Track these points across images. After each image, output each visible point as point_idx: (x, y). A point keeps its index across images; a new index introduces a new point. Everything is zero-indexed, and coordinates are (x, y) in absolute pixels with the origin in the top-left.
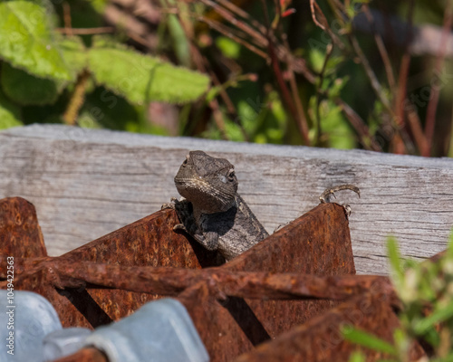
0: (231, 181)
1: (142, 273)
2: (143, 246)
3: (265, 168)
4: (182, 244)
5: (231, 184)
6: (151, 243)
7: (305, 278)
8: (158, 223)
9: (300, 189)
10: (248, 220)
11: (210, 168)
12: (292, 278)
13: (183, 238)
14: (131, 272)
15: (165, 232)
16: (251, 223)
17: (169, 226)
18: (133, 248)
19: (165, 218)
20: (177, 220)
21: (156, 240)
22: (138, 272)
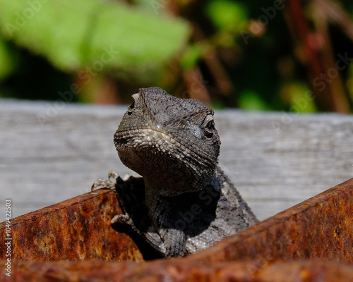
0: (210, 135)
1: (50, 271)
2: (60, 246)
3: (267, 140)
4: (126, 249)
5: (210, 141)
6: (73, 243)
7: (324, 268)
8: (85, 209)
9: (325, 173)
10: (237, 212)
11: (175, 112)
12: (303, 268)
13: (127, 240)
14: (33, 270)
15: (98, 227)
16: (241, 216)
17: (104, 218)
18: (42, 247)
19: (97, 203)
20: (118, 210)
21: (81, 238)
22: (45, 269)
